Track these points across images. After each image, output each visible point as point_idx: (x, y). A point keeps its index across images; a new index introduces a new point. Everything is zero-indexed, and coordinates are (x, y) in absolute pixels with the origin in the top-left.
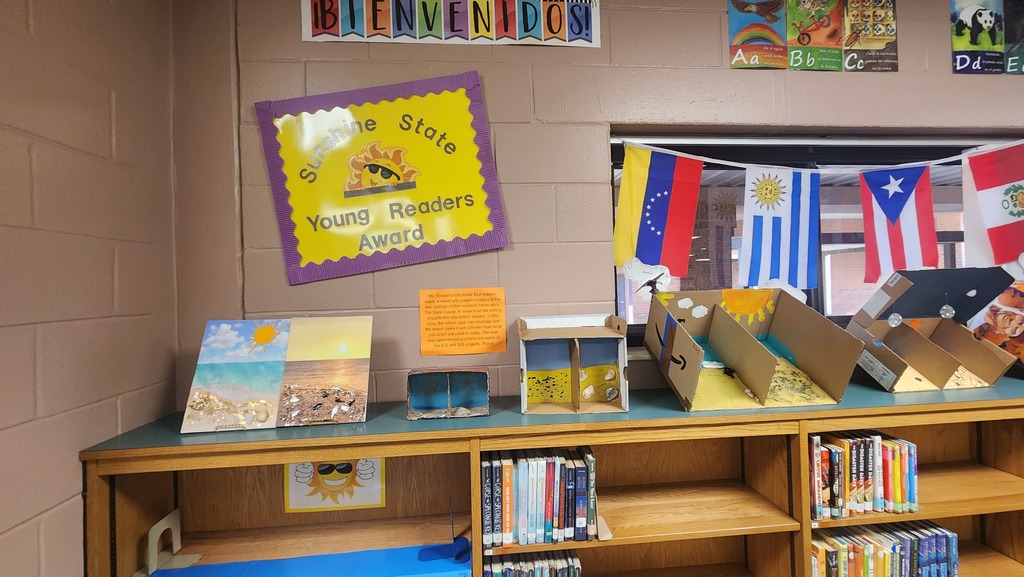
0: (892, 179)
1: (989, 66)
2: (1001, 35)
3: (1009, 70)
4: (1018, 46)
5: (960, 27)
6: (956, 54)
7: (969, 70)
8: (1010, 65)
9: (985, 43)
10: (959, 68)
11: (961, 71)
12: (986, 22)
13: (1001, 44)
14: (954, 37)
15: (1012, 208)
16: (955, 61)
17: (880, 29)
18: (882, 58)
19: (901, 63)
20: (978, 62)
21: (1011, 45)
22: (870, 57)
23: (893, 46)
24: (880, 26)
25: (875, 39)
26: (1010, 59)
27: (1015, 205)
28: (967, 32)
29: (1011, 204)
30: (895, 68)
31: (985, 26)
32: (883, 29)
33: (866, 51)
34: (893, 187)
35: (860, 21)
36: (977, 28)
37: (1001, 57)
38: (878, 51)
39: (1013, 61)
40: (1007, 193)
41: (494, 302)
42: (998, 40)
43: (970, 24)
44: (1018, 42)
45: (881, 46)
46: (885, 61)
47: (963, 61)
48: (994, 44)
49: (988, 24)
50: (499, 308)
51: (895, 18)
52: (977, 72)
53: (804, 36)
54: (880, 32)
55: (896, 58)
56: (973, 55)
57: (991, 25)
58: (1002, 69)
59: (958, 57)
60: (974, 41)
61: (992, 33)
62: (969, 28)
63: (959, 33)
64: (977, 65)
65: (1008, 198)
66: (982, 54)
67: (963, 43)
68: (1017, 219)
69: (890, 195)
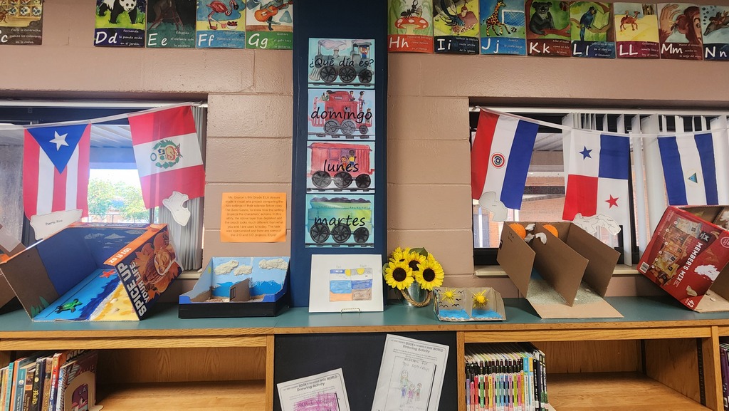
0: (56, 134)
1: (125, 41)
2: (143, 15)
3: (149, 44)
4: (157, 25)
5: (103, 9)
6: (97, 30)
7: (105, 44)
8: (150, 40)
9: (124, 22)
10: (97, 43)
11: (99, 45)
12: (127, 5)
13: (142, 23)
14: (98, 17)
15: (158, 160)
16: (96, 37)
17: (26, 11)
18: (25, 33)
19: (45, 38)
20: (115, 38)
21: (151, 24)
22: (15, 33)
23: (38, 25)
24: (26, 8)
25: (22, 18)
26: (150, 35)
27: (162, 158)
28: (108, 13)
29: (158, 157)
30: (38, 42)
31: (126, 8)
32: (29, 11)
33: (11, 28)
34: (60, 141)
35: (7, 4)
36: (118, 9)
37: (141, 32)
38: (23, 28)
39: (152, 37)
40: (155, 148)
42: (138, 19)
43: (112, 6)
44: (158, 21)
45: (25, 24)
46: (31, 36)
47: (102, 37)
48: (133, 22)
49: (130, 6)
51: (42, 2)
52: (112, 45)
54: (25, 13)
55: (41, 34)
56: (110, 32)
57: (133, 8)
58: (142, 44)
59: (98, 33)
60: (113, 20)
61: (133, 15)
62: (111, 10)
63: (102, 14)
64: (113, 40)
65: (156, 152)
66: (120, 31)
67: (104, 22)
68: (164, 170)
69: (58, 147)
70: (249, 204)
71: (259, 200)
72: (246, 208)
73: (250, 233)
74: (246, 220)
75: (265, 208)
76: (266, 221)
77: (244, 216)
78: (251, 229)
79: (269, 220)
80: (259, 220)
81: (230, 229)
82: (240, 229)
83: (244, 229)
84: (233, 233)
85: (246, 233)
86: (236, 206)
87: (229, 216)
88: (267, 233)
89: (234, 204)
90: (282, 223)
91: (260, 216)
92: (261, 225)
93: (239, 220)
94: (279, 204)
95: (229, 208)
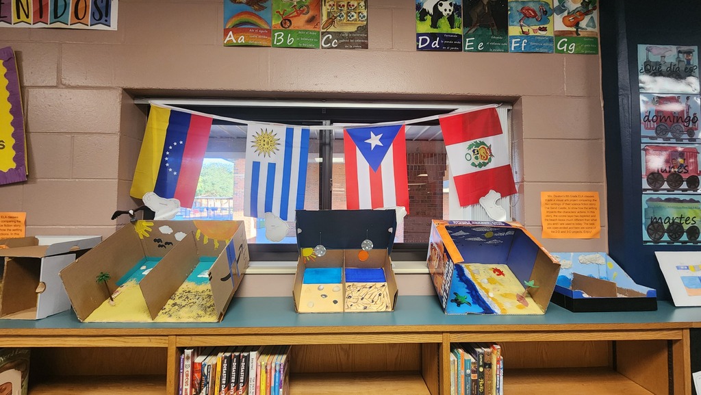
0: (372, 134)
1: (446, 45)
2: (459, 20)
3: (466, 49)
4: (473, 30)
5: (423, 14)
6: (419, 35)
7: (429, 48)
8: (467, 44)
9: (444, 27)
10: (420, 46)
11: (422, 49)
12: (446, 10)
13: (459, 28)
14: (418, 22)
15: (473, 160)
16: (418, 41)
17: (353, 16)
18: (353, 38)
19: (371, 42)
20: (437, 42)
21: (468, 29)
22: (343, 38)
23: (364, 29)
24: (353, 13)
25: (349, 23)
26: (467, 40)
27: (477, 158)
28: (429, 18)
29: (473, 157)
30: (365, 46)
31: (445, 13)
32: (355, 16)
33: (340, 33)
34: (375, 141)
35: (335, 10)
36: (437, 15)
37: (459, 36)
38: (351, 33)
39: (469, 41)
40: (469, 148)
41: (17, 224)
42: (456, 24)
43: (431, 11)
44: (474, 26)
45: (353, 29)
46: (358, 40)
47: (424, 41)
48: (452, 27)
49: (448, 12)
50: (20, 228)
51: (366, 7)
52: (435, 49)
53: (286, 21)
54: (352, 18)
55: (367, 38)
56: (433, 36)
57: (451, 13)
58: (460, 48)
59: (421, 38)
60: (434, 25)
61: (451, 20)
62: (430, 15)
63: (422, 19)
64: (436, 44)
65: (471, 152)
66: (442, 36)
67: (425, 27)
68: (478, 169)
69: (373, 147)
70: (567, 202)
71: (575, 198)
72: (565, 206)
73: (568, 230)
74: (564, 218)
75: (581, 206)
76: (581, 218)
77: (562, 214)
78: (569, 226)
79: (584, 218)
80: (576, 218)
81: (550, 226)
82: (559, 226)
83: (562, 226)
84: (553, 230)
85: (564, 230)
86: (555, 204)
87: (549, 214)
88: (582, 230)
89: (553, 202)
90: (595, 220)
91: (576, 214)
92: (578, 222)
93: (558, 218)
94: (592, 202)
95: (548, 206)
